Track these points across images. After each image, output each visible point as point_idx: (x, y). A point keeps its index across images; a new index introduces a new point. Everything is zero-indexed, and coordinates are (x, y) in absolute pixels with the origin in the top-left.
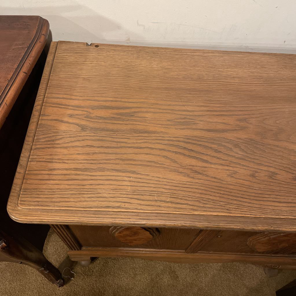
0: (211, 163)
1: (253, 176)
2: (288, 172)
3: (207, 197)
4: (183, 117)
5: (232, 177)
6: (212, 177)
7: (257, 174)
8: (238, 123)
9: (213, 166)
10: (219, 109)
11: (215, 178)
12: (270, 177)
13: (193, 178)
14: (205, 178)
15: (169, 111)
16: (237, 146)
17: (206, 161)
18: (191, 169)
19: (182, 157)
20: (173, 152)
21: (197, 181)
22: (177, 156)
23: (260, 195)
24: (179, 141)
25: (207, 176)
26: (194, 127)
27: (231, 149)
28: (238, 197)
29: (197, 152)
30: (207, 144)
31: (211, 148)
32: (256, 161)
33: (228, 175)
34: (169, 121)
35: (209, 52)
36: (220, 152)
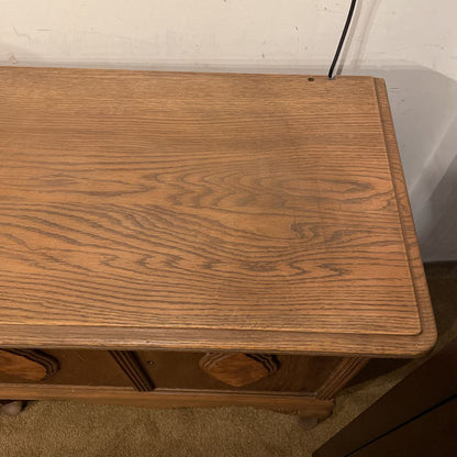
0: (80, 244)
1: (141, 263)
2: (199, 255)
3: (56, 296)
4: (56, 173)
5: (108, 265)
6: (75, 266)
7: (148, 260)
8: (143, 181)
9: (82, 248)
10: (119, 160)
11: (79, 267)
12: (168, 264)
13: (44, 268)
14: (63, 267)
15: (38, 165)
16: (130, 217)
17: (74, 242)
18: (44, 254)
19: (36, 236)
20: (24, 227)
21: (48, 272)
22: (29, 233)
23: (142, 293)
24: (39, 211)
25: (68, 264)
26: (71, 188)
27: (119, 222)
28: (106, 296)
29: (62, 228)
30: (81, 215)
31: (87, 220)
32: (152, 240)
33: (102, 263)
34: (32, 179)
35: (128, 73)
36: (101, 226)
